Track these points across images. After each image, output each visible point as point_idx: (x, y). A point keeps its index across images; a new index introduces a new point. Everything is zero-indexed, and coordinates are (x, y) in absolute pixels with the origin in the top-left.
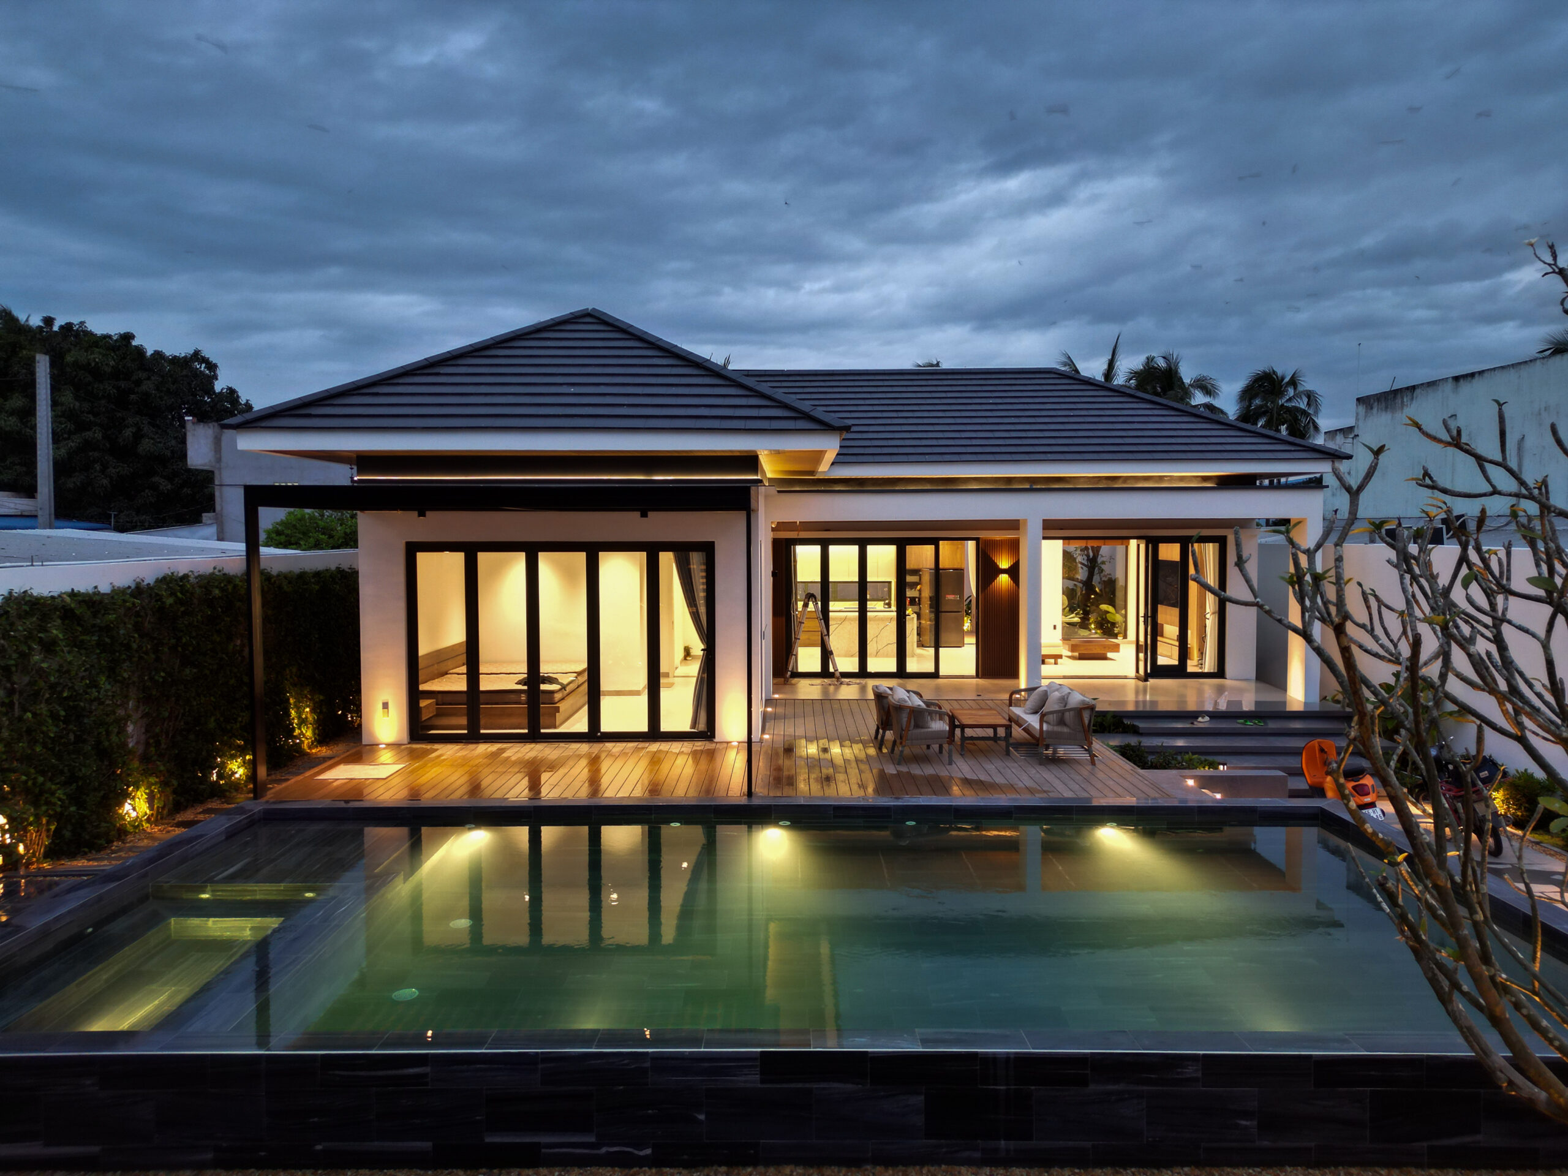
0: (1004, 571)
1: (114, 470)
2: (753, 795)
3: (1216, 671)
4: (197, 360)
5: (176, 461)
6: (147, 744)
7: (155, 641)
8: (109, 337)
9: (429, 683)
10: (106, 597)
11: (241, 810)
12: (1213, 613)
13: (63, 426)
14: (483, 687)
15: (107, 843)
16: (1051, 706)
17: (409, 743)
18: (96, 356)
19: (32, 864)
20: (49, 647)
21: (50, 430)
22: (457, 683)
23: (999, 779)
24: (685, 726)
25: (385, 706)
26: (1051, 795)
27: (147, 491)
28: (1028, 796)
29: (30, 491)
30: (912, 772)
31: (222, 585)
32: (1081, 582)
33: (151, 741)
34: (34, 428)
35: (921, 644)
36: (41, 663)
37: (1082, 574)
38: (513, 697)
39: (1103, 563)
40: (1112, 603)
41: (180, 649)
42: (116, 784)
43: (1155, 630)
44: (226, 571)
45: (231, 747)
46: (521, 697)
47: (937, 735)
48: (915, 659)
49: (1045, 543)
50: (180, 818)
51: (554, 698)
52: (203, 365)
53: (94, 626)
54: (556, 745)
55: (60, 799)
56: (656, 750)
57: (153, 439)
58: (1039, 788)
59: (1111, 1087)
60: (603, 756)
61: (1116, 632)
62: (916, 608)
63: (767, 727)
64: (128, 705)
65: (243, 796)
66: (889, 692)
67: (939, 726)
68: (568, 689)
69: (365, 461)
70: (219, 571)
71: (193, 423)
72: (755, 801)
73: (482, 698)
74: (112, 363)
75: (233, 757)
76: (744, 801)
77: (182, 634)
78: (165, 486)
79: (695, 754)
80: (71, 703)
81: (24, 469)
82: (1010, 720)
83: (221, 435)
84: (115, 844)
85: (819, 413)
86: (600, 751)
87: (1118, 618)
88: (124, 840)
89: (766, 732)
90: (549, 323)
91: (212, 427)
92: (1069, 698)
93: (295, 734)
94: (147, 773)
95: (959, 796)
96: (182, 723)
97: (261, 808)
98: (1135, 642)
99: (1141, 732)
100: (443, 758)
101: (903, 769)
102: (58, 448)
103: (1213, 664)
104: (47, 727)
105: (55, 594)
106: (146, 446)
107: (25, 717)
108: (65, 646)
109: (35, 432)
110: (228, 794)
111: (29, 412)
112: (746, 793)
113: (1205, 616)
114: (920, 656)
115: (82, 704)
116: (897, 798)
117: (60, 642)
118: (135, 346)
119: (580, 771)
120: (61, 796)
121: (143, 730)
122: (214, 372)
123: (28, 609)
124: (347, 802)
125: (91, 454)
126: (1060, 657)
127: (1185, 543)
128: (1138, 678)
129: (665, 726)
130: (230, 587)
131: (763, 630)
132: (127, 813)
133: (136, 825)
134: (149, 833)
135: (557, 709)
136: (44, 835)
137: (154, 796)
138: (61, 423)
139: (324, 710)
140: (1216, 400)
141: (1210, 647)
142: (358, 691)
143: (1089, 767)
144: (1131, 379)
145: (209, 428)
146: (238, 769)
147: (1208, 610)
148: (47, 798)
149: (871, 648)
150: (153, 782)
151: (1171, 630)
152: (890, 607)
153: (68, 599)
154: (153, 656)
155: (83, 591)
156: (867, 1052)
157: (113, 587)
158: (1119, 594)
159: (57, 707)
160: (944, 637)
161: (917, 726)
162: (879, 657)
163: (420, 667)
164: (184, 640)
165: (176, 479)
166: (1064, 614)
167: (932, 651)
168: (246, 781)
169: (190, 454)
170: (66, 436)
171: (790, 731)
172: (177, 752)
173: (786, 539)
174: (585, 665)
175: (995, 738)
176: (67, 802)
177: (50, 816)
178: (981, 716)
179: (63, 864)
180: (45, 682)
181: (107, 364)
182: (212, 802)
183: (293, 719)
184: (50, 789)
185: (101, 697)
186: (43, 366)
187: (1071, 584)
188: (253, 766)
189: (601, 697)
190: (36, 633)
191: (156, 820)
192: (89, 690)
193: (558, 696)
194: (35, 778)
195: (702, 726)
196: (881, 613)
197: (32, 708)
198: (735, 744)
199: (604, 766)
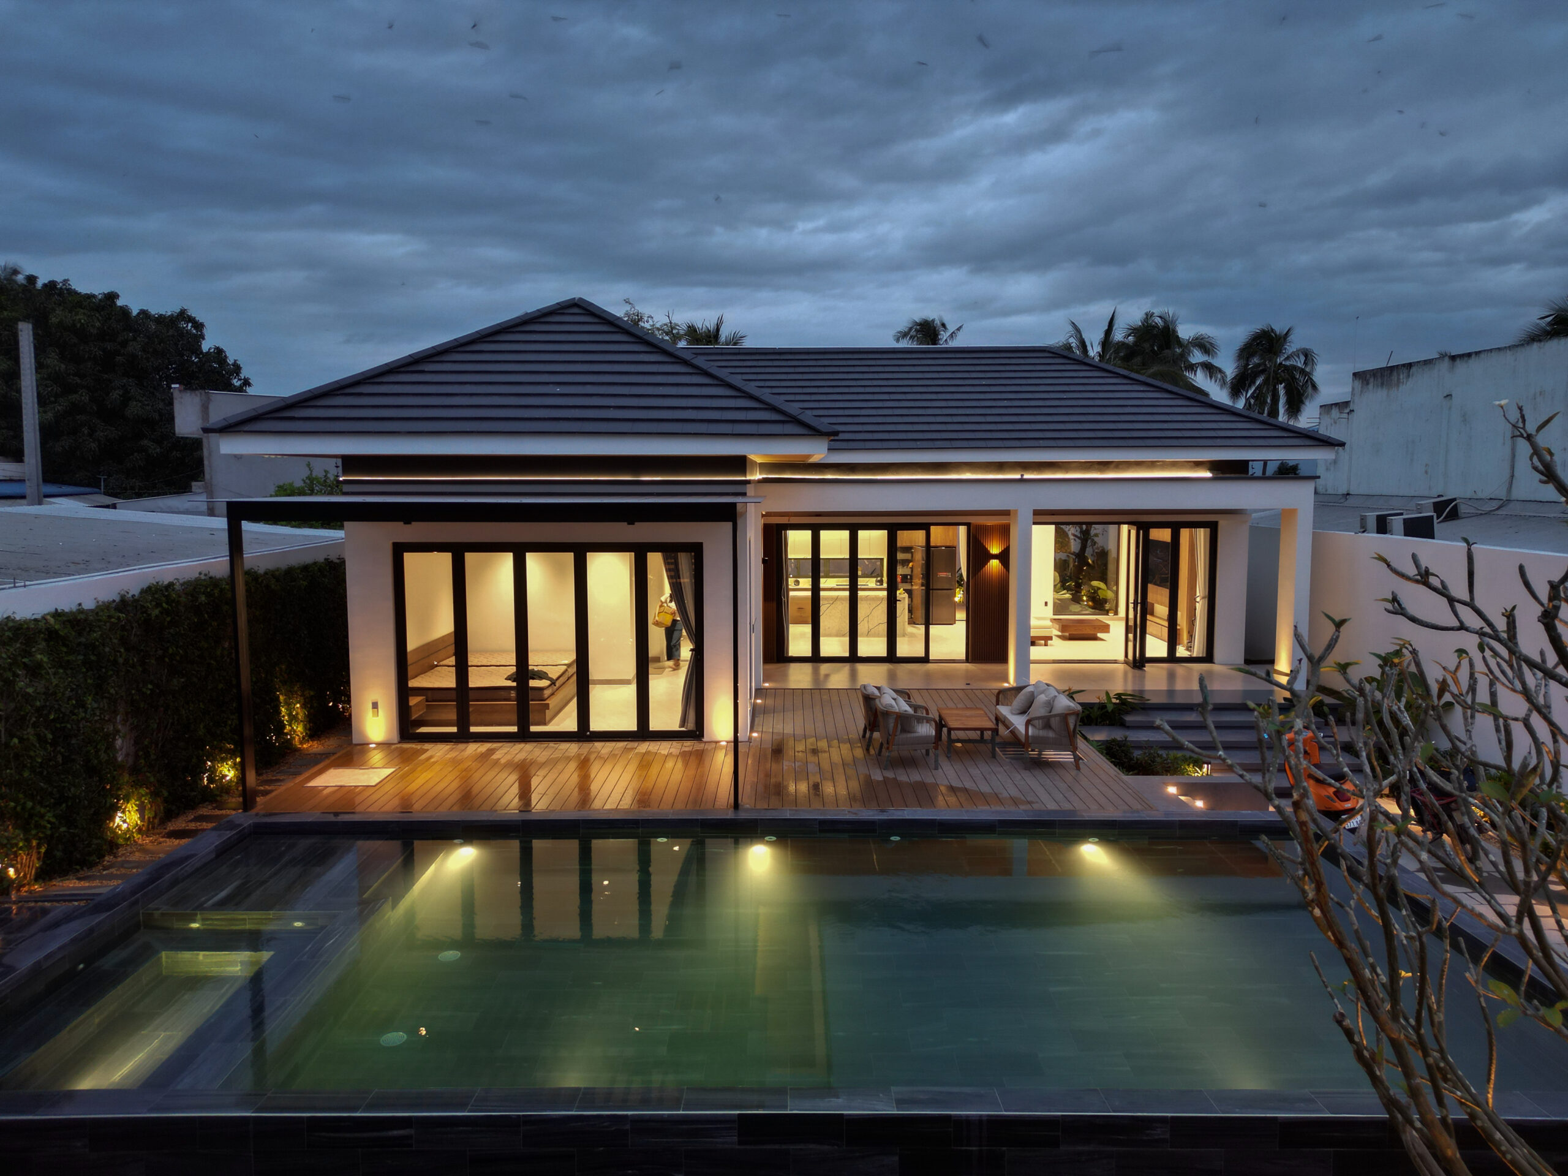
0: (995, 557)
1: (102, 434)
2: (740, 807)
3: (1205, 655)
4: (184, 319)
5: (165, 425)
6: (137, 756)
7: (142, 654)
8: (94, 296)
9: (419, 679)
10: (91, 614)
11: (231, 825)
12: (1203, 598)
13: (49, 389)
14: (472, 683)
15: (99, 858)
16: (1038, 710)
17: (399, 743)
18: (81, 317)
19: (24, 886)
20: (35, 671)
21: (35, 394)
22: (445, 678)
23: (985, 788)
24: (674, 725)
25: (375, 706)
26: (1036, 806)
27: (136, 454)
28: (1013, 808)
29: (17, 456)
30: (898, 779)
31: (209, 590)
32: (1073, 554)
33: (141, 753)
34: (19, 391)
35: (912, 622)
36: (27, 688)
37: (1074, 546)
38: (503, 693)
39: (1096, 535)
40: (1104, 579)
41: (167, 660)
42: (106, 801)
43: (1144, 608)
44: (212, 574)
45: (222, 750)
46: (510, 693)
47: (924, 740)
48: (906, 639)
49: (1035, 527)
50: (171, 826)
51: (543, 694)
52: (190, 325)
53: (79, 644)
54: (545, 745)
55: (49, 822)
56: (644, 751)
57: (140, 401)
58: (1023, 798)
59: (1080, 1148)
60: (593, 757)
61: (1107, 608)
62: (908, 587)
63: (756, 723)
64: (116, 719)
65: (234, 800)
66: (876, 692)
67: (926, 730)
68: (558, 684)
69: (351, 463)
70: (205, 575)
71: (180, 391)
72: (742, 815)
73: (471, 694)
74: (98, 324)
75: (223, 760)
76: (730, 815)
77: (169, 644)
78: (155, 449)
79: (685, 756)
80: (58, 725)
81: (12, 433)
82: (997, 719)
83: (209, 403)
84: (107, 858)
85: (808, 417)
86: (589, 753)
87: (1110, 595)
88: (115, 853)
89: (755, 729)
90: (536, 315)
91: (199, 395)
92: (1056, 702)
93: (285, 731)
94: (137, 784)
95: (946, 809)
96: (171, 733)
97: (251, 822)
98: (1125, 619)
99: (1127, 725)
100: (432, 760)
101: (890, 774)
102: (45, 412)
103: (1202, 647)
104: (35, 751)
105: (38, 617)
106: (134, 409)
107: (12, 744)
108: (50, 668)
109: (21, 395)
110: (219, 798)
111: (14, 375)
112: (733, 804)
113: (1195, 599)
114: (912, 635)
115: (69, 726)
116: (882, 811)
117: (45, 665)
118: (121, 307)
119: (569, 775)
120: (51, 819)
121: (132, 742)
122: (201, 331)
123: (11, 636)
124: (336, 814)
125: (78, 417)
126: (1050, 638)
127: (1175, 529)
128: (1126, 662)
129: (655, 725)
130: (216, 592)
131: (753, 623)
132: (118, 826)
133: (128, 837)
134: (141, 845)
135: (547, 706)
136: (34, 857)
137: (145, 807)
138: (46, 386)
139: (315, 705)
140: (1215, 360)
141: (1200, 631)
142: (347, 683)
143: (1074, 772)
144: (1129, 335)
145: (196, 395)
146: (228, 772)
147: (1198, 594)
148: (36, 821)
149: (862, 627)
150: (143, 793)
151: (1162, 610)
152: (882, 585)
153: (52, 620)
154: (140, 669)
155: (67, 610)
156: (842, 1114)
157: (98, 602)
158: (1111, 567)
159: (43, 730)
160: (935, 612)
161: (904, 730)
162: (870, 636)
163: (409, 664)
164: (171, 651)
165: (165, 442)
166: (1056, 591)
167: (922, 628)
168: (237, 783)
169: (178, 422)
170: (53, 399)
171: (779, 728)
172: (166, 761)
173: (777, 524)
174: (573, 657)
175: (982, 740)
176: (57, 822)
177: (40, 839)
178: (967, 717)
179: (54, 885)
180: (31, 706)
181: (92, 326)
182: (203, 807)
183: (284, 716)
184: (39, 812)
185: (87, 717)
186: (26, 333)
187: (1063, 556)
188: (242, 769)
189: (590, 686)
190: (20, 658)
191: (148, 829)
192: (76, 711)
193: (547, 693)
194: (25, 803)
195: (691, 725)
196: (872, 591)
197: (18, 733)
198: (724, 743)
199: (594, 770)
